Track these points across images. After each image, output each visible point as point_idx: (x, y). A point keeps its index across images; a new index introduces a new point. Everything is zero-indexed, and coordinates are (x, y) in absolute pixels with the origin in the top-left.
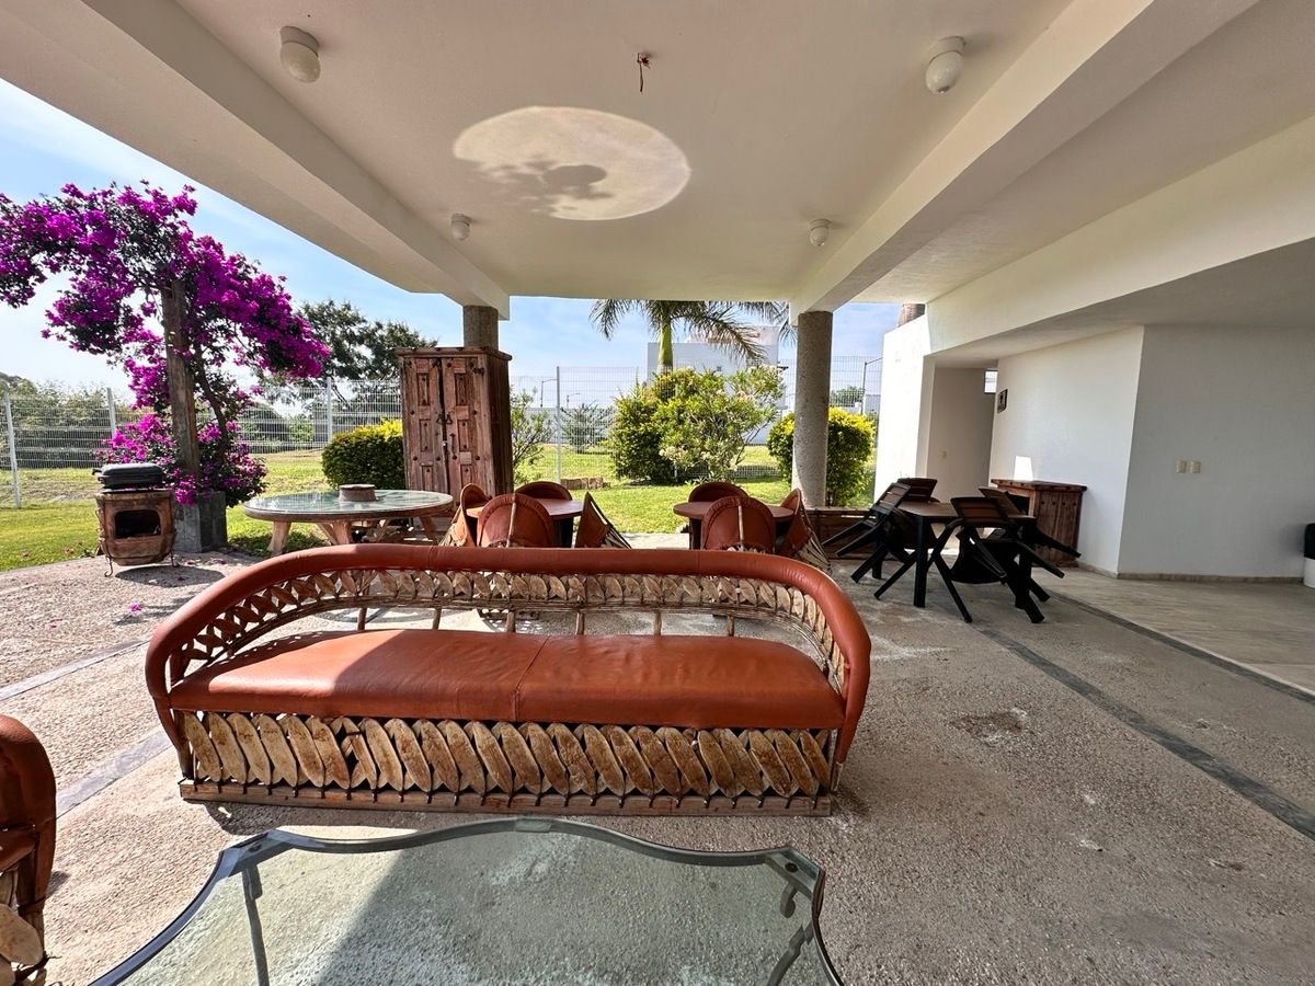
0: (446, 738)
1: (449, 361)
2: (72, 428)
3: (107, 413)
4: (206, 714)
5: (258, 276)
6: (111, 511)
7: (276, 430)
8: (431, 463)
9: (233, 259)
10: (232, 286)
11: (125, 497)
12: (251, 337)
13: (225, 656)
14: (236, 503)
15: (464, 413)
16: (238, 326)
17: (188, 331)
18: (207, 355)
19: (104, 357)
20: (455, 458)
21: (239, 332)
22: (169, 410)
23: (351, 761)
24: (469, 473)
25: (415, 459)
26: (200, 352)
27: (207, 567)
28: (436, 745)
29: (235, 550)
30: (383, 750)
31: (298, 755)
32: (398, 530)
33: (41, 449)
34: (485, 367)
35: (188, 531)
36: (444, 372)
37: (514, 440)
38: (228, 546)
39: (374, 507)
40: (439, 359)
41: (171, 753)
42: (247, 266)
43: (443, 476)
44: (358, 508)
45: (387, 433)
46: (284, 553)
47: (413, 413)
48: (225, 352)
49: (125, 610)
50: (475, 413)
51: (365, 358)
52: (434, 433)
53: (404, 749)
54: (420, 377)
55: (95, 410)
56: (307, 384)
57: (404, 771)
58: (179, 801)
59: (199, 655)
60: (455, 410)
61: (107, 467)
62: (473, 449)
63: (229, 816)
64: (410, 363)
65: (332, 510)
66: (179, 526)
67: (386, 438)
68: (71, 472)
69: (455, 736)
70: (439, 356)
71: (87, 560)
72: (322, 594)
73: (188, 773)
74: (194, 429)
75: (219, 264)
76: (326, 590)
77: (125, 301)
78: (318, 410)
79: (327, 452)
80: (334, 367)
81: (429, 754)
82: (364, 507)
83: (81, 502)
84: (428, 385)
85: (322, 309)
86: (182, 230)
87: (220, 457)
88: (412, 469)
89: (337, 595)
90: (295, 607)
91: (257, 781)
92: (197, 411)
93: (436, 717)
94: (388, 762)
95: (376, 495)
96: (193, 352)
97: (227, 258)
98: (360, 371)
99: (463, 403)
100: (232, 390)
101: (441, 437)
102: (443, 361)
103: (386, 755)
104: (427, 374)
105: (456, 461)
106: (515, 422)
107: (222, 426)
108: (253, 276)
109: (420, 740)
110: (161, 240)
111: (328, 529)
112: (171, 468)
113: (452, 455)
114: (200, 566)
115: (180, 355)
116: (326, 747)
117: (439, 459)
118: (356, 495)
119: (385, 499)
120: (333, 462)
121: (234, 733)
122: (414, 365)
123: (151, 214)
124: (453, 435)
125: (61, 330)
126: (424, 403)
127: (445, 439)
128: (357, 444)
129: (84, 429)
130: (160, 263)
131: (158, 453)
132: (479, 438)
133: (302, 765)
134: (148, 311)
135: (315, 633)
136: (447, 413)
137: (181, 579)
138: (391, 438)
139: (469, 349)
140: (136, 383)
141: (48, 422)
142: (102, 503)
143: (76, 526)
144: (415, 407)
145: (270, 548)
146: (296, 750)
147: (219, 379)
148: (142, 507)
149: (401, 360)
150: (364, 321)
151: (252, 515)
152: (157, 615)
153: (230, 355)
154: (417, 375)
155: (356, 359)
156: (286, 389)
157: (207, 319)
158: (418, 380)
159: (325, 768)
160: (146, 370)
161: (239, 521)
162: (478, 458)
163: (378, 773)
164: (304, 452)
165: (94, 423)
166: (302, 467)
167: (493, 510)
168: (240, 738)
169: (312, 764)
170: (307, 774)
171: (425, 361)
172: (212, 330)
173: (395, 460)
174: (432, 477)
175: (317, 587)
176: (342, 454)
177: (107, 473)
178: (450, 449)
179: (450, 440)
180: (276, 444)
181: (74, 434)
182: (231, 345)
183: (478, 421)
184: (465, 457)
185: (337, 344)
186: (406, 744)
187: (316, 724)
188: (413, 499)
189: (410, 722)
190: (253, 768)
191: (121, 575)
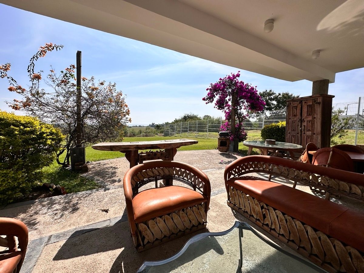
0: (296, 225)
1: (305, 101)
2: (215, 125)
3: (220, 122)
4: (233, 188)
5: (251, 87)
6: (220, 141)
7: (250, 125)
8: (295, 135)
9: (246, 85)
10: (245, 91)
11: (222, 138)
12: (248, 102)
13: (237, 176)
14: (241, 142)
15: (310, 118)
16: (245, 100)
17: (236, 103)
18: (239, 108)
19: (221, 110)
20: (304, 133)
21: (245, 102)
22: (230, 120)
23: (264, 216)
24: (310, 139)
25: (289, 133)
26: (237, 107)
27: (234, 155)
28: (292, 226)
29: (239, 152)
30: (274, 218)
31: (251, 207)
32: (281, 154)
33: (211, 129)
34: (321, 101)
35: (231, 147)
36: (303, 105)
37: (332, 128)
38: (238, 151)
39: (275, 146)
40: (302, 101)
41: (226, 193)
42: (249, 86)
43: (299, 139)
44: (270, 146)
45: (281, 125)
46: (250, 155)
47: (290, 119)
48: (242, 107)
49: (220, 161)
50: (315, 118)
51: (274, 104)
52: (297, 125)
53: (281, 221)
54: (294, 108)
55: (219, 121)
56: (258, 113)
57: (280, 228)
58: (226, 204)
59: (233, 174)
60: (306, 117)
61: (220, 132)
62: (312, 130)
63: (235, 213)
64: (291, 104)
65: (263, 146)
66: (230, 145)
67: (280, 127)
68: (215, 133)
69: (300, 227)
70: (301, 101)
71: (215, 150)
72: (260, 168)
73: (229, 199)
74: (235, 125)
75: (243, 86)
76: (261, 167)
77: (226, 99)
78: (260, 120)
79: (262, 130)
80: (265, 108)
81: (289, 227)
82: (272, 146)
83: (215, 139)
84: (296, 110)
85: (264, 92)
86: (237, 81)
87: (239, 131)
88: (288, 136)
89: (264, 169)
90: (253, 169)
91: (241, 209)
92: (235, 120)
93: (294, 217)
94: (275, 222)
95: (276, 143)
96: (236, 107)
97: (245, 85)
98: (273, 108)
99: (310, 115)
100: (243, 115)
101: (299, 126)
102: (303, 101)
103: (274, 220)
104: (297, 106)
105: (305, 135)
106: (333, 121)
107: (240, 124)
108: (250, 88)
109: (286, 221)
110: (233, 84)
111: (261, 151)
112: (230, 133)
113: (303, 132)
114: (233, 155)
115: (234, 108)
116: (258, 209)
117: (298, 133)
118: (269, 143)
119: (278, 145)
120: (264, 133)
121: (238, 195)
122: (292, 104)
123: (231, 80)
124: (304, 126)
125: (216, 106)
126: (294, 116)
127: (301, 127)
128: (271, 128)
129: (217, 125)
130: (232, 89)
131: (228, 130)
132: (316, 126)
133: (252, 210)
134: (229, 100)
135: (257, 177)
136: (303, 118)
137: (229, 157)
138: (281, 127)
139: (315, 96)
140: (226, 115)
141: (212, 123)
142: (219, 139)
143: (214, 143)
144: (291, 117)
145: (247, 153)
146: (251, 205)
147: (240, 113)
148: (225, 141)
149: (288, 103)
150: (275, 94)
151: (244, 145)
152: (225, 163)
153: (243, 107)
154: (293, 107)
155: (272, 105)
156: (253, 114)
157: (239, 100)
158: (293, 108)
159: (257, 214)
160: (228, 112)
161: (241, 146)
162: (314, 134)
163: (272, 224)
164: (255, 131)
165: (218, 124)
166: (255, 134)
167: (320, 153)
168: (239, 197)
169: (254, 211)
170: (253, 213)
171: (296, 102)
172: (240, 102)
173: (282, 133)
174: (295, 139)
175: (259, 165)
176: (266, 131)
177: (220, 133)
178: (303, 130)
179: (303, 127)
180: (249, 128)
181: (215, 126)
182: (243, 105)
183: (316, 121)
184: (309, 133)
185: (267, 101)
186: (281, 220)
187: (256, 202)
188: (288, 145)
189: (284, 214)
190: (241, 205)
191: (220, 154)
